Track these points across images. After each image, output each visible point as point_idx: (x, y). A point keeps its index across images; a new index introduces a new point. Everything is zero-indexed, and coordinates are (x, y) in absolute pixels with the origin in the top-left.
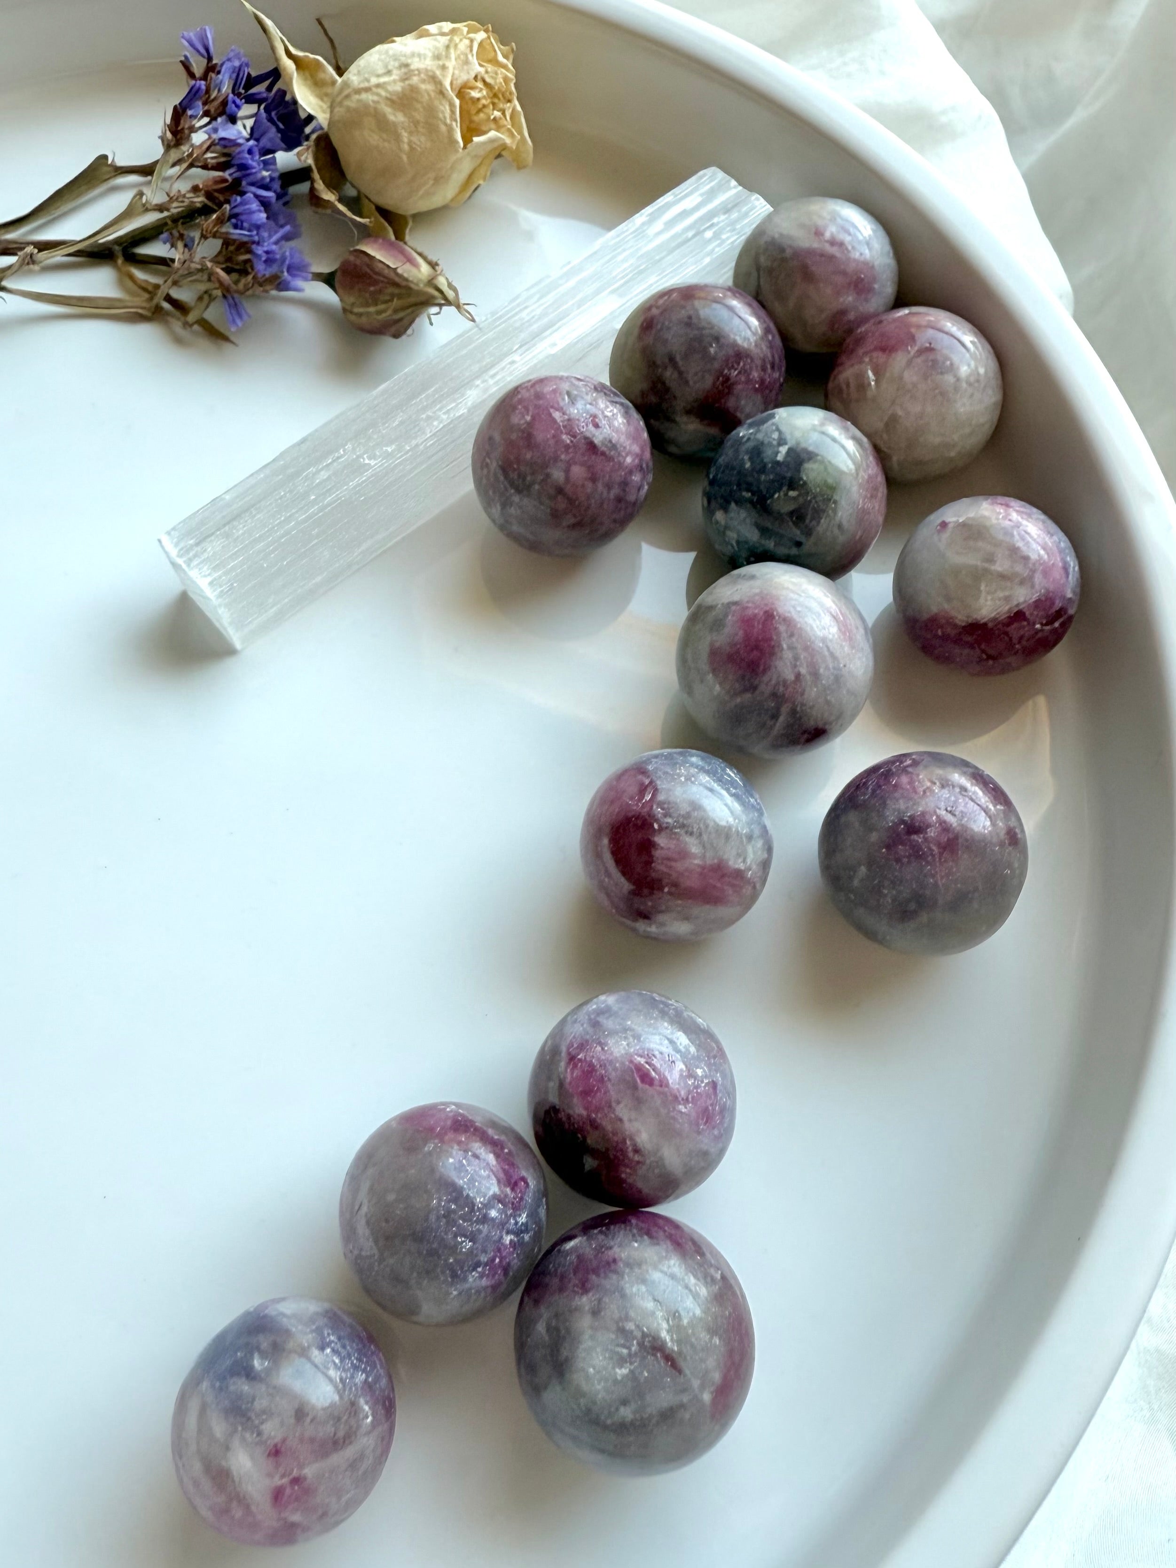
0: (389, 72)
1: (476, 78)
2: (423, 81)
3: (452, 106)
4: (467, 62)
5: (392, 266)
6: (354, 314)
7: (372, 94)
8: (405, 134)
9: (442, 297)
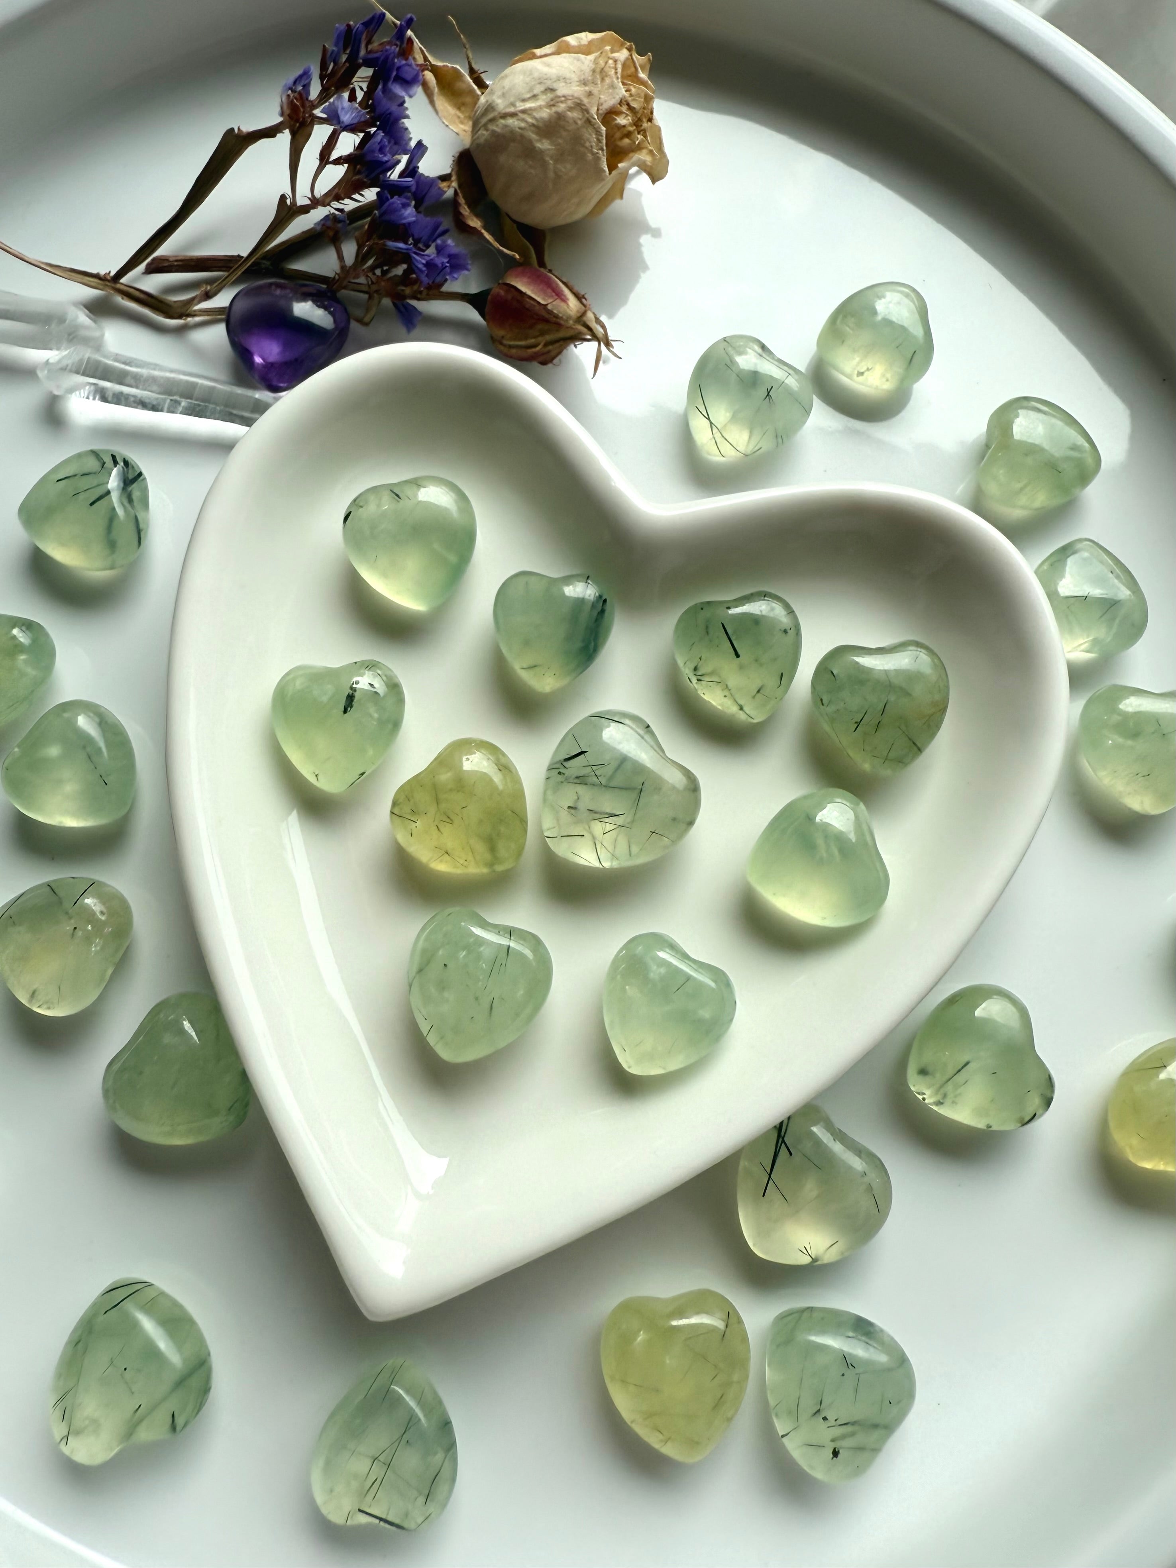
0: (535, 97)
1: (620, 103)
2: (570, 109)
3: (598, 132)
4: (612, 86)
5: (543, 302)
6: (505, 346)
7: (518, 120)
8: (551, 162)
9: (589, 332)
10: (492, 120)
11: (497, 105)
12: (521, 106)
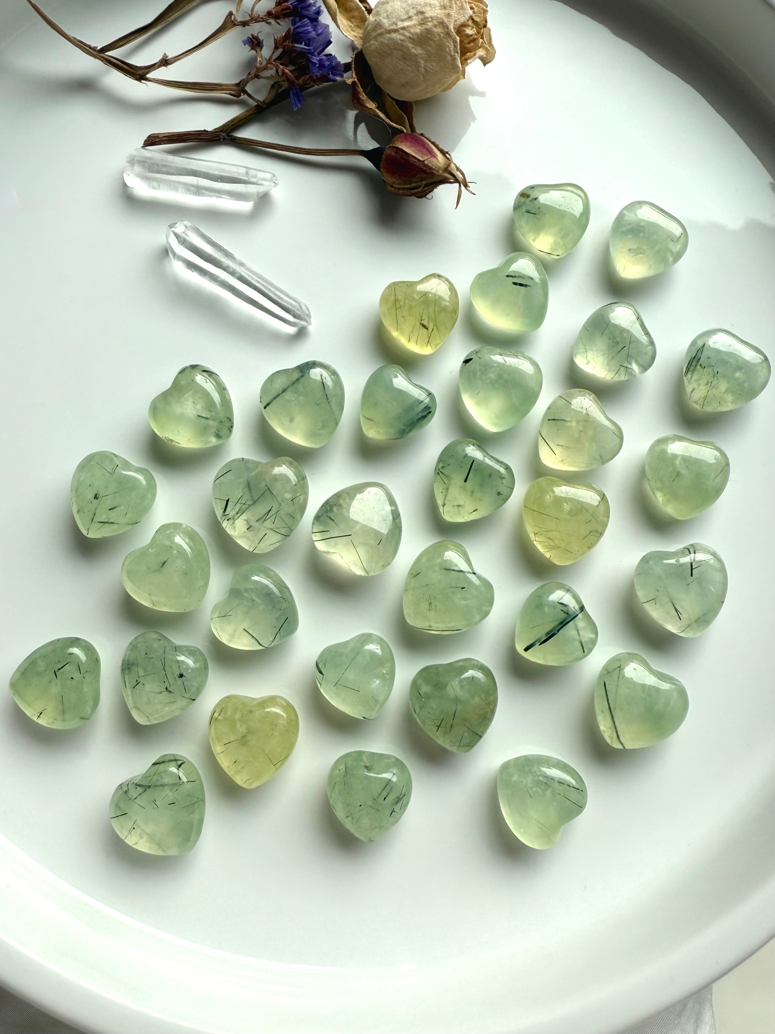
0: (410, 18)
1: (468, 19)
2: (435, 26)
3: (455, 42)
4: (462, 8)
5: (421, 159)
6: (395, 188)
7: (399, 34)
8: (422, 62)
9: (453, 178)
10: (381, 34)
11: (384, 24)
12: (401, 24)
